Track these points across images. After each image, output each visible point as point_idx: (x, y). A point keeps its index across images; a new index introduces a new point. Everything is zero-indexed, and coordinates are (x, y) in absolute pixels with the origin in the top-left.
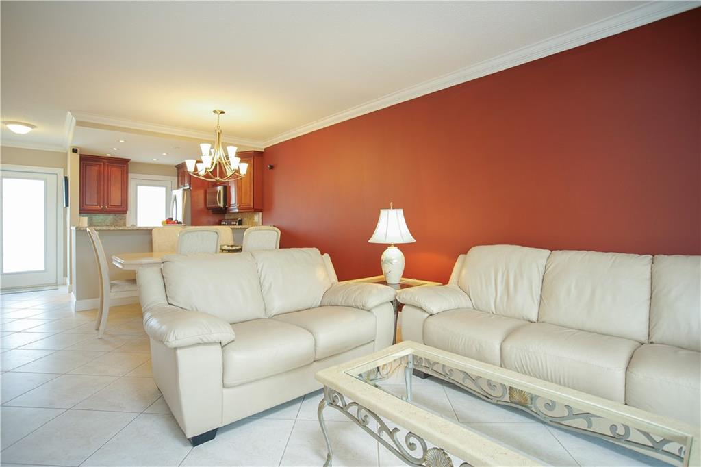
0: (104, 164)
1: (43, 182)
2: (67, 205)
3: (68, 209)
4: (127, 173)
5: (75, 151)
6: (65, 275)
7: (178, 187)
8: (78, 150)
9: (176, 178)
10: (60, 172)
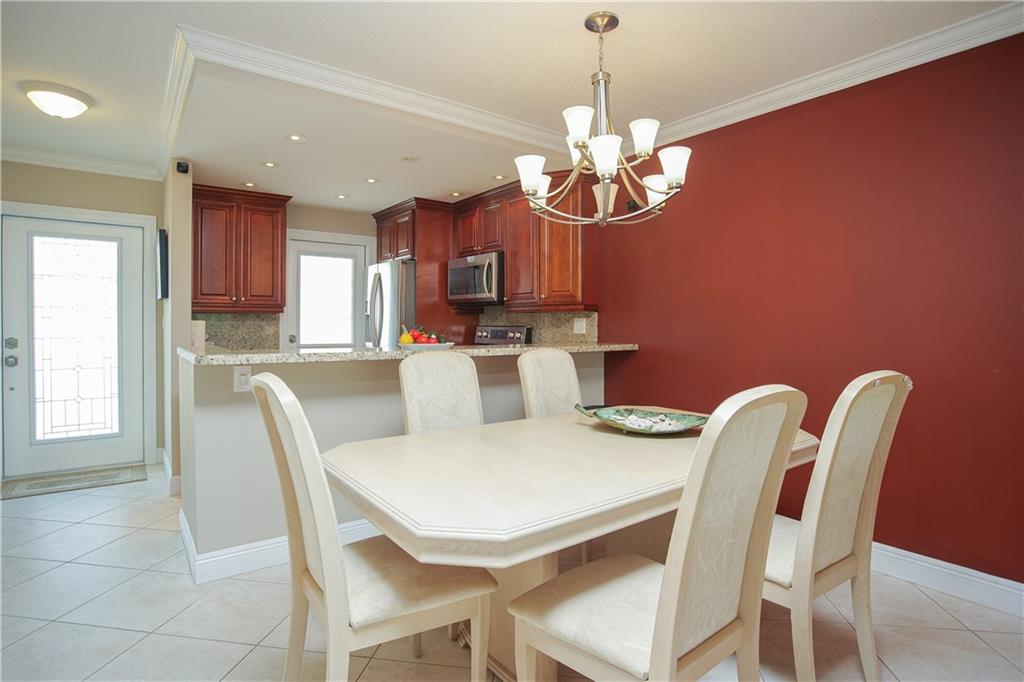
0: (239, 207)
1: (114, 246)
2: (165, 294)
3: (168, 304)
4: (284, 227)
5: (182, 168)
6: (161, 444)
7: (380, 259)
8: (190, 167)
9: (374, 240)
10: (150, 223)
